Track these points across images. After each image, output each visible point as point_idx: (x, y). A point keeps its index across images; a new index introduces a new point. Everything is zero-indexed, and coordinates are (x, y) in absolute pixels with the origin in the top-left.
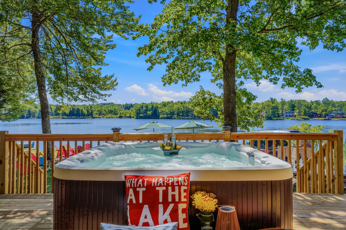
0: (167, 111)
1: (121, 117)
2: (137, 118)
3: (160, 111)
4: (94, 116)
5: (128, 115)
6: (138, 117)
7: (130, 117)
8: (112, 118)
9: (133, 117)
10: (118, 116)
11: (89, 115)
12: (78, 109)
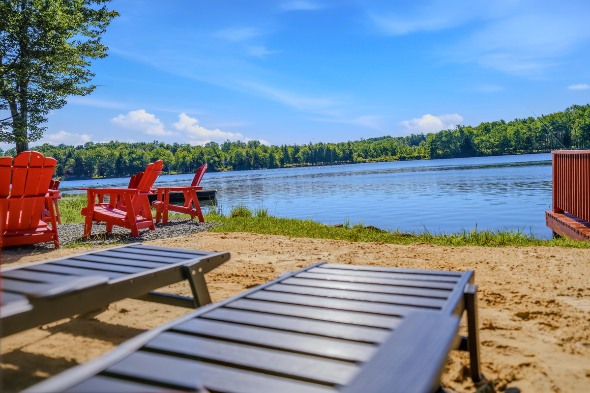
0: (492, 140)
1: (402, 159)
2: (432, 158)
3: (476, 142)
4: (354, 159)
5: (416, 154)
6: (434, 156)
7: (418, 158)
8: (386, 161)
9: (425, 157)
10: (397, 157)
11: (346, 159)
12: (328, 150)
